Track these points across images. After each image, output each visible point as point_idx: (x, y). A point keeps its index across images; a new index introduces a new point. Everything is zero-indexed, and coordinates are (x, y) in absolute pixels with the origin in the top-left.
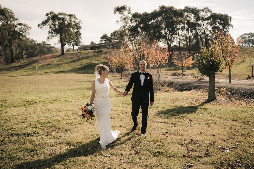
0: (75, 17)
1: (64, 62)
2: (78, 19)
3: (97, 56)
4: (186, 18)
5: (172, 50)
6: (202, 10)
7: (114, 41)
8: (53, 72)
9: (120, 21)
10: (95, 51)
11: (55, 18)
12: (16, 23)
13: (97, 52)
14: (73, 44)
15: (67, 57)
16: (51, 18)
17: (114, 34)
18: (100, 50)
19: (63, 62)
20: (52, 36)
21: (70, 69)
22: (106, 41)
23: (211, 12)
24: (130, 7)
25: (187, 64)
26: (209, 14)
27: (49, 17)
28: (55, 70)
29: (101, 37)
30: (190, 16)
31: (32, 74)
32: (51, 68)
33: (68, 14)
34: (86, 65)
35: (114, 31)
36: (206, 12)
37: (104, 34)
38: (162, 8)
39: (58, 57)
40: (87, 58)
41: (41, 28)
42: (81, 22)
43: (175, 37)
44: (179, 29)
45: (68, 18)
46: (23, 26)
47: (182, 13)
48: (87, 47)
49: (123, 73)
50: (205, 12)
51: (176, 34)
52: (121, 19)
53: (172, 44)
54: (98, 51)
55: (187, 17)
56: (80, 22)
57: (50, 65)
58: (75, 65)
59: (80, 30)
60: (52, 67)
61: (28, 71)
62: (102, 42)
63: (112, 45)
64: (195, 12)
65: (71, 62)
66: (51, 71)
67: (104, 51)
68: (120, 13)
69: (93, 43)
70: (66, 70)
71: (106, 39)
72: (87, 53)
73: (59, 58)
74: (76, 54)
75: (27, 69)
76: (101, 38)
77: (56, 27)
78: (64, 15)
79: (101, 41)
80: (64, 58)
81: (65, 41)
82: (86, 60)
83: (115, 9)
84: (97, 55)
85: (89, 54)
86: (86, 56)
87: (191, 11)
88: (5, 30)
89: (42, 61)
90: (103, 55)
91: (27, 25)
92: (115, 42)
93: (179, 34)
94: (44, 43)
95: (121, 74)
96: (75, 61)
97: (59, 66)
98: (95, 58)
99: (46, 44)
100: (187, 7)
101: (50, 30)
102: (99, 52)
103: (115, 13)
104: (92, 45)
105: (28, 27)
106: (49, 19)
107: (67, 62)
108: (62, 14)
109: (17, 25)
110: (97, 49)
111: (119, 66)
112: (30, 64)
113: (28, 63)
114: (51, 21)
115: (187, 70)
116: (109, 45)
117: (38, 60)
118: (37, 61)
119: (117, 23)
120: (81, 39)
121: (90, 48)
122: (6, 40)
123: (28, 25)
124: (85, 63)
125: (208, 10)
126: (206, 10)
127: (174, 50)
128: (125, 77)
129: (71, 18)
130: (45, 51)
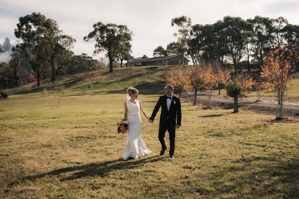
0: (126, 29)
1: (114, 80)
2: (129, 30)
3: (151, 74)
4: (256, 29)
5: (239, 67)
6: (276, 20)
7: (171, 54)
8: (104, 92)
9: (178, 34)
10: (148, 67)
11: (103, 30)
12: (59, 35)
13: (151, 69)
14: (121, 58)
15: (116, 75)
16: (98, 29)
17: (170, 46)
18: (154, 66)
19: (112, 81)
20: (100, 50)
21: (122, 89)
22: (160, 54)
23: (287, 22)
24: (190, 18)
25: (247, 86)
26: (284, 25)
27: (96, 28)
28: (105, 90)
29: (155, 49)
30: (262, 27)
31: (82, 94)
32: (100, 88)
33: (118, 25)
34: (139, 84)
35: (171, 43)
36: (281, 23)
37: (159, 46)
38: (227, 19)
39: (105, 74)
40: (140, 76)
41: (86, 41)
42: (133, 34)
43: (243, 52)
44: (247, 42)
45: (118, 29)
46: (66, 39)
47: (251, 25)
48: (138, 62)
49: (181, 94)
50: (279, 23)
51: (244, 48)
52: (179, 32)
53: (240, 60)
54: (152, 67)
55: (258, 28)
56: (131, 34)
57: (98, 84)
58: (126, 84)
59: (130, 42)
60: (101, 86)
61: (76, 91)
62: (156, 56)
63: (168, 60)
64: (267, 22)
65: (122, 80)
66: (101, 91)
67: (160, 67)
68: (179, 25)
69: (145, 56)
70: (118, 90)
71: (160, 52)
72: (139, 69)
73: (107, 76)
74: (126, 71)
75: (73, 88)
76: (155, 51)
77: (104, 40)
78: (114, 27)
79: (154, 54)
80: (112, 75)
81: (114, 55)
82: (139, 78)
83: (173, 21)
84: (152, 72)
85: (141, 71)
86: (138, 73)
87: (262, 21)
88: (49, 44)
89: (88, 79)
90: (158, 72)
91: (71, 37)
92: (171, 57)
93: (248, 48)
94: (84, 55)
95: (179, 95)
96: (126, 80)
97: (110, 85)
98: (149, 76)
99: (87, 56)
100: (257, 16)
101: (98, 43)
102: (153, 69)
103: (173, 25)
104: (144, 60)
105: (72, 40)
106: (96, 30)
107: (117, 81)
108: (112, 25)
109: (60, 37)
110: (151, 65)
111: (177, 87)
112: (74, 82)
113: (72, 81)
114: (98, 33)
115: (253, 91)
116: (165, 60)
117: (83, 77)
118: (83, 79)
119: (175, 36)
120: (131, 52)
121: (142, 64)
122: (49, 55)
123: (73, 38)
124: (138, 82)
125: (284, 20)
126: (281, 20)
127: (242, 67)
128: (184, 98)
129: (121, 29)
130: (86, 66)
